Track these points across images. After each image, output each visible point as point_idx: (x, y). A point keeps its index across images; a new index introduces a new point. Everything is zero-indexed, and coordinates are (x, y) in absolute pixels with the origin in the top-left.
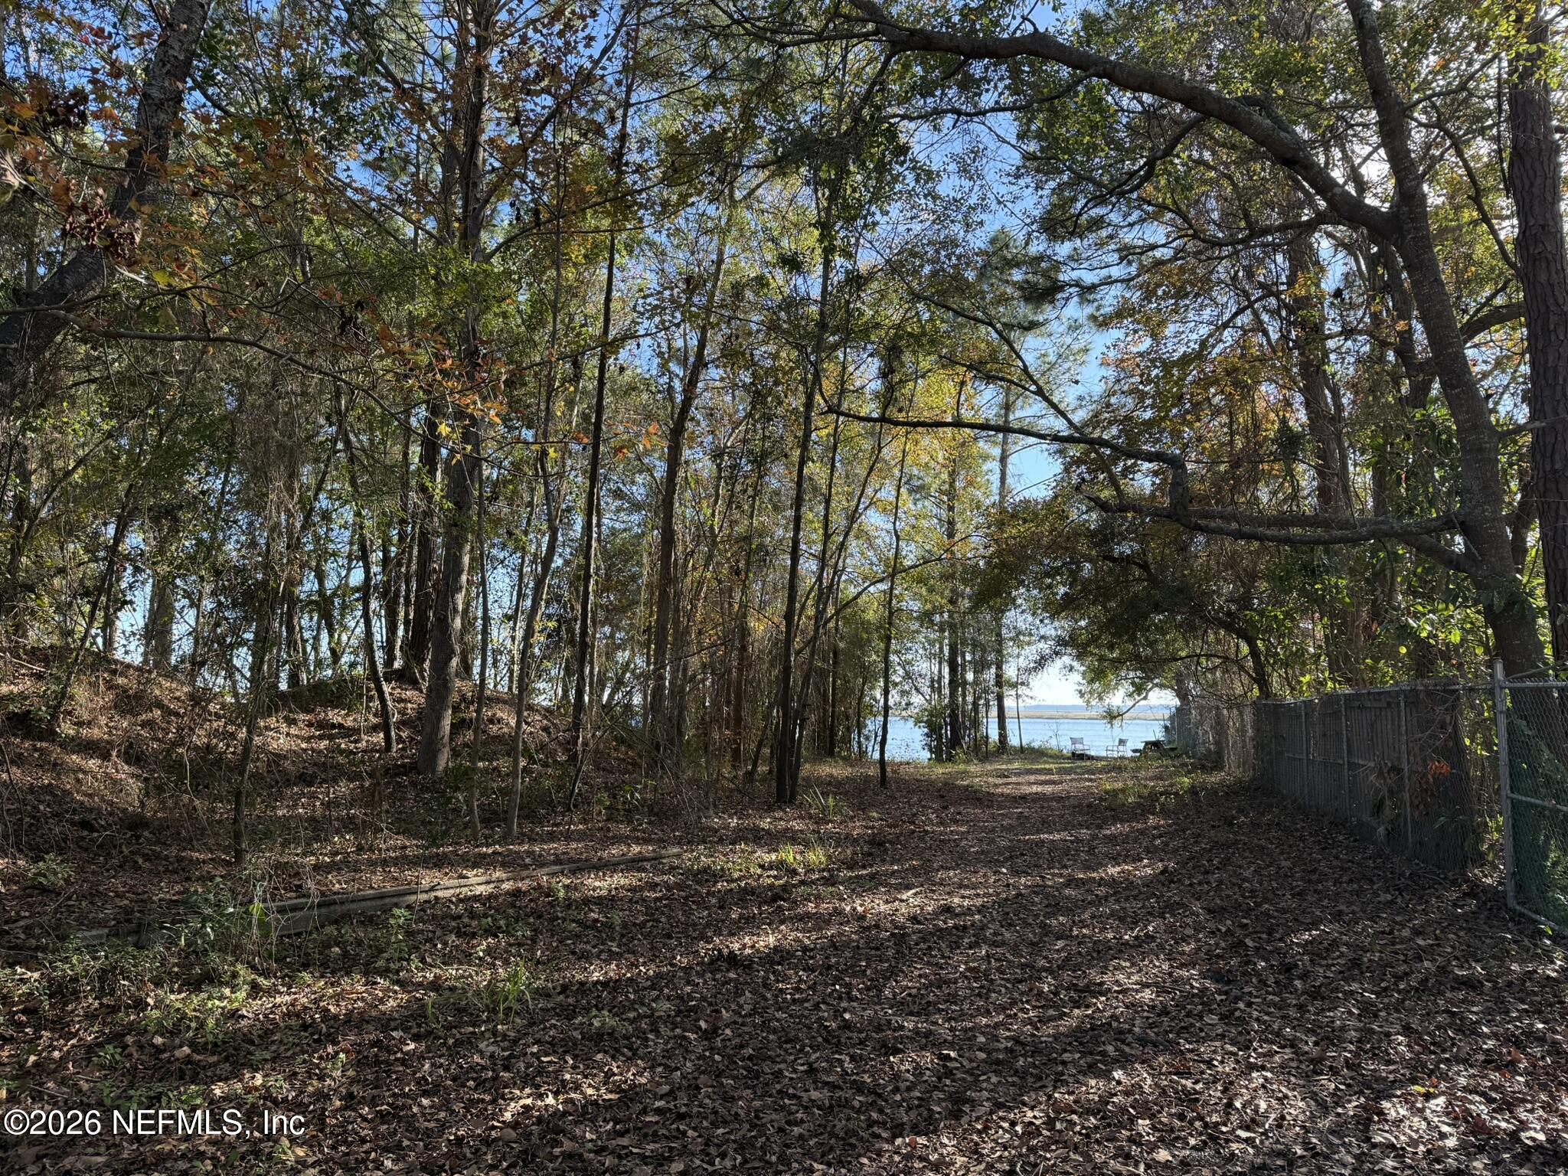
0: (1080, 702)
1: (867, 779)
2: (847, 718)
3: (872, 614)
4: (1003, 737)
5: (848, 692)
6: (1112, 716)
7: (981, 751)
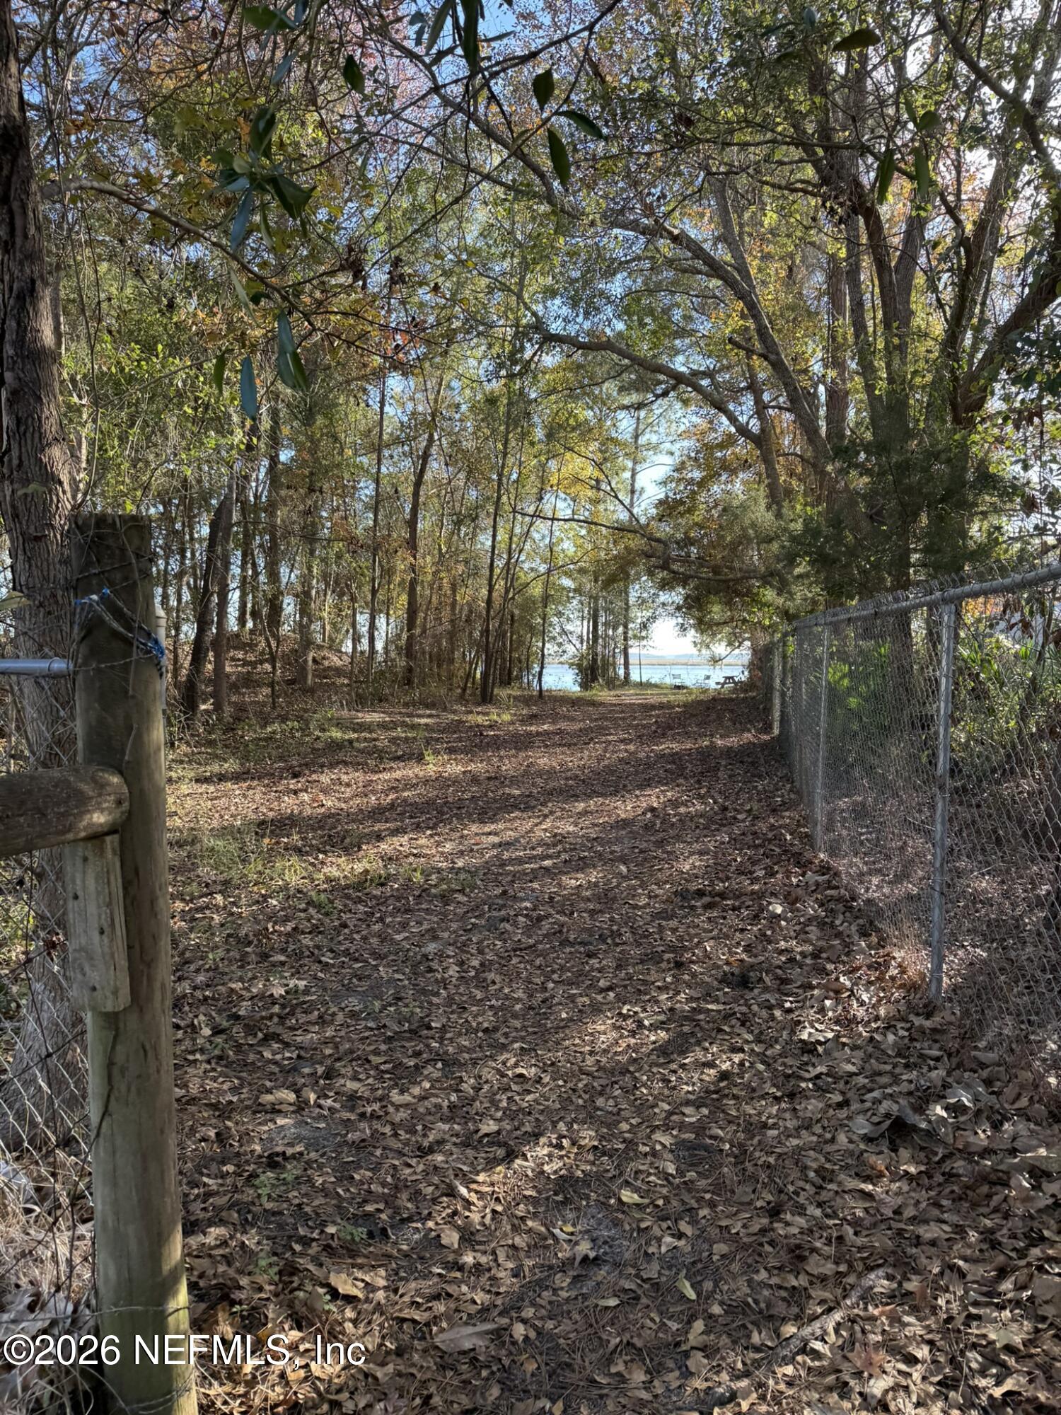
0: (694, 651)
1: (532, 696)
2: (520, 662)
3: (537, 590)
4: (627, 675)
5: (521, 642)
6: (715, 661)
7: (611, 683)
